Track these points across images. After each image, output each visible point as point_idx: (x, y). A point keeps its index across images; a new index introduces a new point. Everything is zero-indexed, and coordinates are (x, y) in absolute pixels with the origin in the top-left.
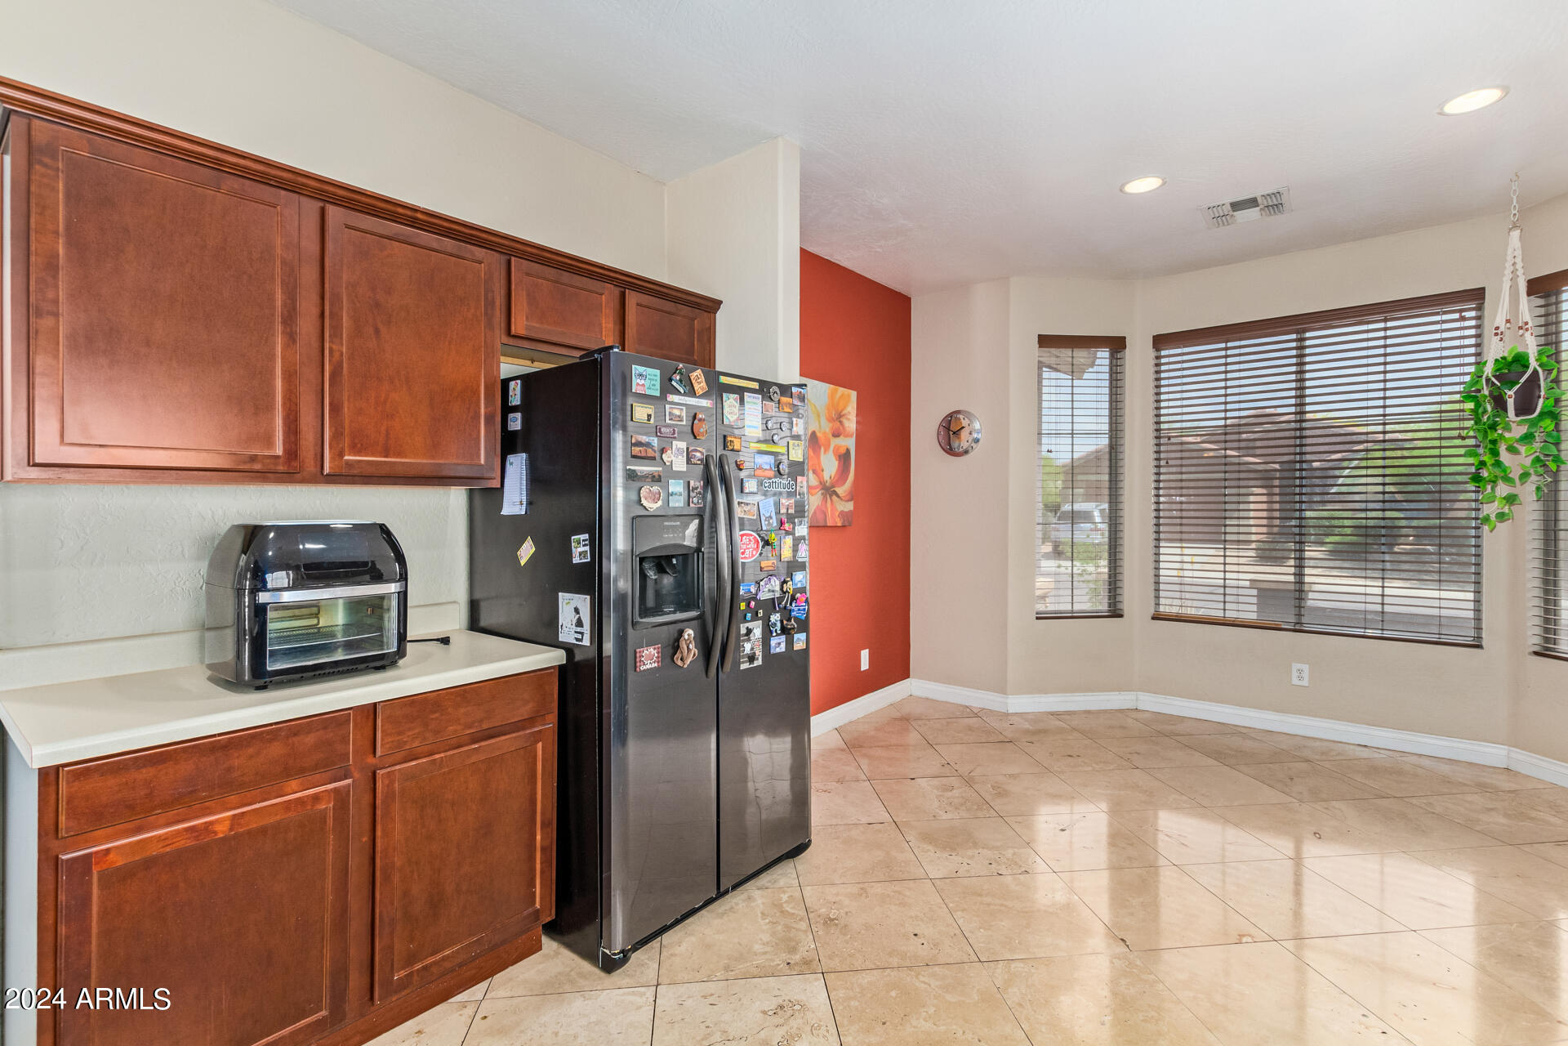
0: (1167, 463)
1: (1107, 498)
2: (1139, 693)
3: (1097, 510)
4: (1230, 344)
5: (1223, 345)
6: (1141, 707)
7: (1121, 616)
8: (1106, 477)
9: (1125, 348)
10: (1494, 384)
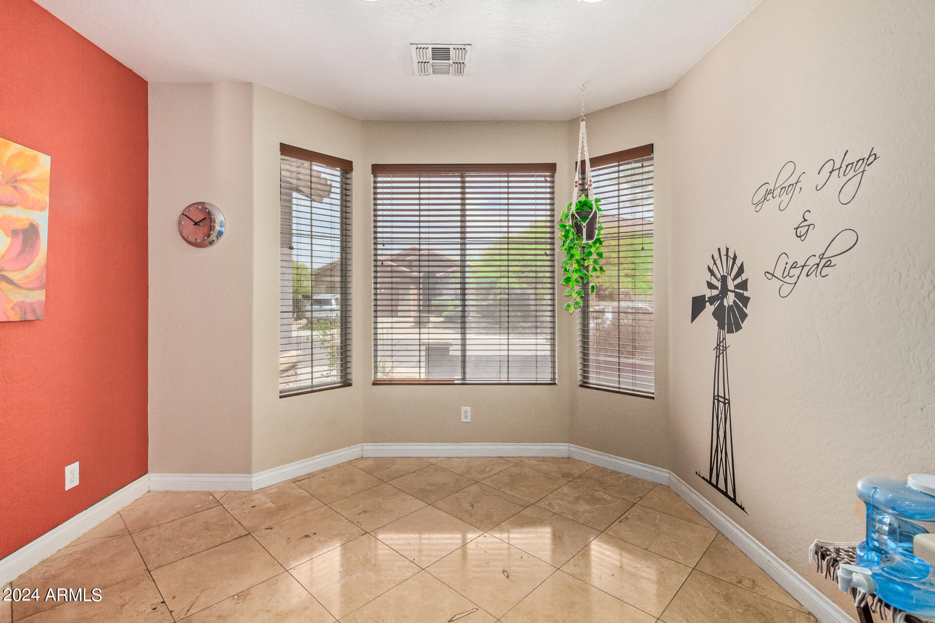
0: (382, 263)
1: (339, 290)
2: (363, 444)
3: (334, 300)
4: (422, 179)
5: (417, 179)
6: (366, 455)
7: (350, 385)
8: (338, 279)
9: (352, 171)
10: (576, 218)
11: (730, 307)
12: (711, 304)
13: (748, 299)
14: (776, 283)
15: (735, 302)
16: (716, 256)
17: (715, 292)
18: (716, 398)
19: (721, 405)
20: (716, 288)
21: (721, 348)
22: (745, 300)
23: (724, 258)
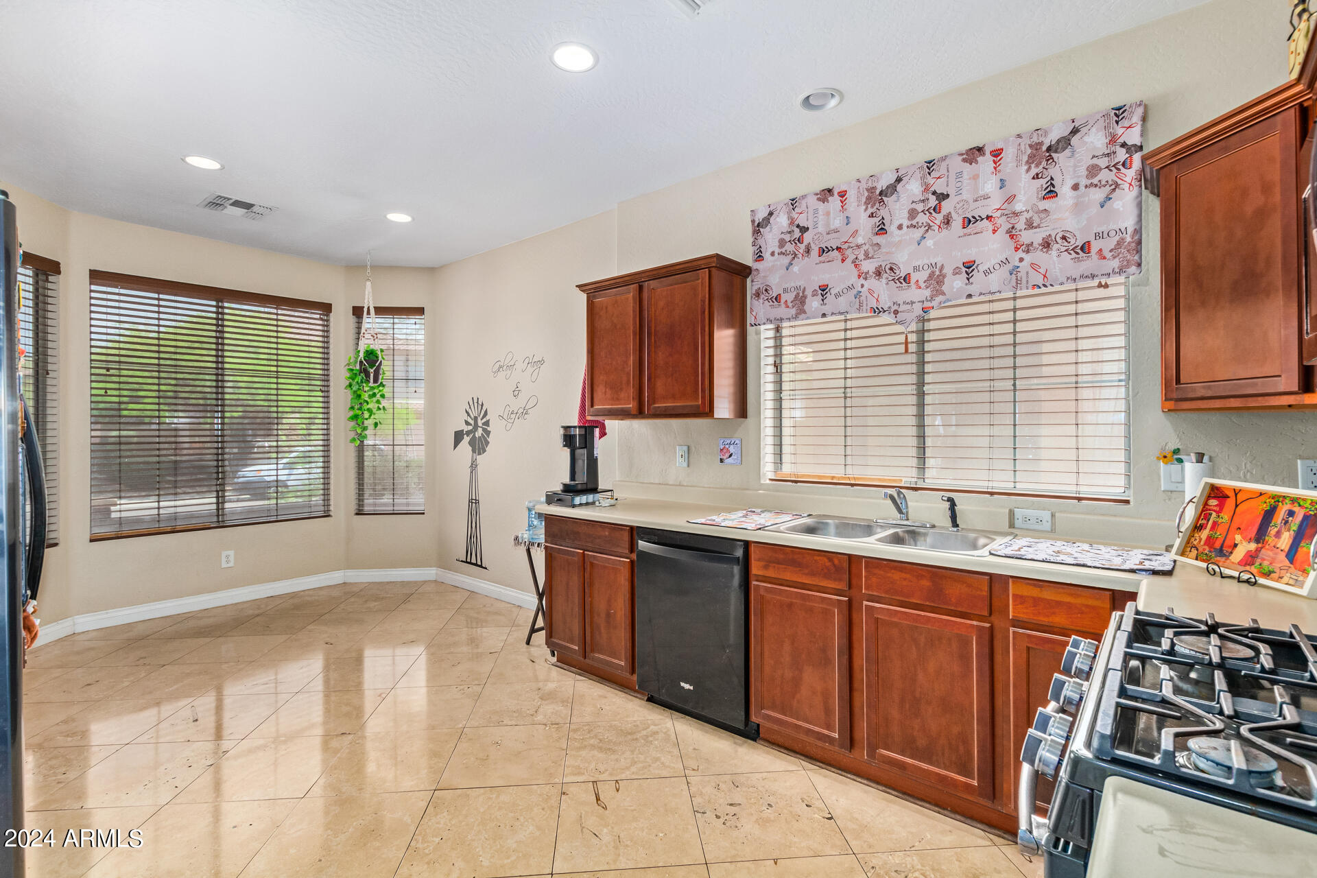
0: (106, 392)
2: (77, 617)
4: (162, 296)
5: (156, 296)
6: (79, 630)
7: (56, 545)
9: (58, 274)
10: (365, 365)
11: (479, 437)
12: (467, 436)
13: (490, 432)
14: (504, 422)
15: (482, 434)
16: (471, 403)
17: (470, 428)
18: (470, 501)
19: (474, 504)
20: (471, 425)
21: (474, 466)
22: (488, 433)
23: (476, 404)
